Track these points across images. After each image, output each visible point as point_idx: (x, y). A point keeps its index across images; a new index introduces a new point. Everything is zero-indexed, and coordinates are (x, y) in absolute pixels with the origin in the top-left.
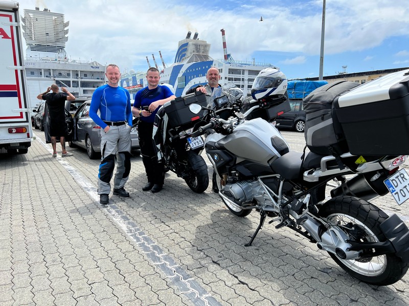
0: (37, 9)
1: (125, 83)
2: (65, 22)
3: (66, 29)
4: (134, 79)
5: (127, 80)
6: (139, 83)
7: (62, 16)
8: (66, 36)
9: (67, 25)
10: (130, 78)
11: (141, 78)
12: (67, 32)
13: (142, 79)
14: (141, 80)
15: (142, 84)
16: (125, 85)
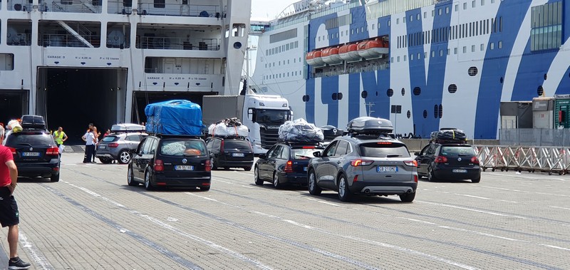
4: (358, 15)
10: (343, 12)
13: (389, 18)
14: (385, 22)
15: (388, 36)
16: (322, 40)
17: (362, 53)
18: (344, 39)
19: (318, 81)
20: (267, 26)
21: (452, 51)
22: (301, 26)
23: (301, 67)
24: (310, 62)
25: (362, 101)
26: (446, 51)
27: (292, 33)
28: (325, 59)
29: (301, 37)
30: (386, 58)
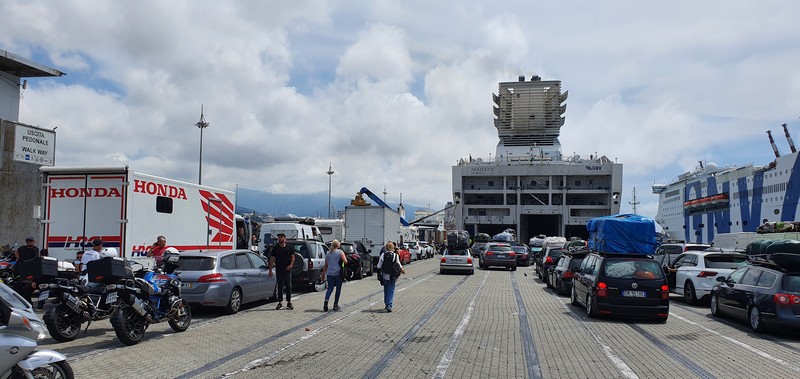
0: (522, 79)
1: (693, 191)
2: (562, 93)
3: (562, 105)
4: (712, 182)
5: (698, 186)
6: (720, 191)
7: (557, 84)
8: (562, 116)
9: (564, 97)
10: (704, 180)
11: (724, 180)
12: (563, 109)
13: (728, 182)
14: (726, 185)
15: (728, 193)
16: (693, 195)
17: (713, 202)
18: (704, 195)
19: (691, 218)
20: (664, 189)
21: (764, 201)
22: (681, 188)
23: (682, 210)
24: (686, 207)
25: (715, 228)
26: (762, 201)
27: (677, 192)
28: (694, 206)
29: (681, 194)
30: (727, 205)
